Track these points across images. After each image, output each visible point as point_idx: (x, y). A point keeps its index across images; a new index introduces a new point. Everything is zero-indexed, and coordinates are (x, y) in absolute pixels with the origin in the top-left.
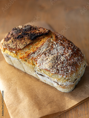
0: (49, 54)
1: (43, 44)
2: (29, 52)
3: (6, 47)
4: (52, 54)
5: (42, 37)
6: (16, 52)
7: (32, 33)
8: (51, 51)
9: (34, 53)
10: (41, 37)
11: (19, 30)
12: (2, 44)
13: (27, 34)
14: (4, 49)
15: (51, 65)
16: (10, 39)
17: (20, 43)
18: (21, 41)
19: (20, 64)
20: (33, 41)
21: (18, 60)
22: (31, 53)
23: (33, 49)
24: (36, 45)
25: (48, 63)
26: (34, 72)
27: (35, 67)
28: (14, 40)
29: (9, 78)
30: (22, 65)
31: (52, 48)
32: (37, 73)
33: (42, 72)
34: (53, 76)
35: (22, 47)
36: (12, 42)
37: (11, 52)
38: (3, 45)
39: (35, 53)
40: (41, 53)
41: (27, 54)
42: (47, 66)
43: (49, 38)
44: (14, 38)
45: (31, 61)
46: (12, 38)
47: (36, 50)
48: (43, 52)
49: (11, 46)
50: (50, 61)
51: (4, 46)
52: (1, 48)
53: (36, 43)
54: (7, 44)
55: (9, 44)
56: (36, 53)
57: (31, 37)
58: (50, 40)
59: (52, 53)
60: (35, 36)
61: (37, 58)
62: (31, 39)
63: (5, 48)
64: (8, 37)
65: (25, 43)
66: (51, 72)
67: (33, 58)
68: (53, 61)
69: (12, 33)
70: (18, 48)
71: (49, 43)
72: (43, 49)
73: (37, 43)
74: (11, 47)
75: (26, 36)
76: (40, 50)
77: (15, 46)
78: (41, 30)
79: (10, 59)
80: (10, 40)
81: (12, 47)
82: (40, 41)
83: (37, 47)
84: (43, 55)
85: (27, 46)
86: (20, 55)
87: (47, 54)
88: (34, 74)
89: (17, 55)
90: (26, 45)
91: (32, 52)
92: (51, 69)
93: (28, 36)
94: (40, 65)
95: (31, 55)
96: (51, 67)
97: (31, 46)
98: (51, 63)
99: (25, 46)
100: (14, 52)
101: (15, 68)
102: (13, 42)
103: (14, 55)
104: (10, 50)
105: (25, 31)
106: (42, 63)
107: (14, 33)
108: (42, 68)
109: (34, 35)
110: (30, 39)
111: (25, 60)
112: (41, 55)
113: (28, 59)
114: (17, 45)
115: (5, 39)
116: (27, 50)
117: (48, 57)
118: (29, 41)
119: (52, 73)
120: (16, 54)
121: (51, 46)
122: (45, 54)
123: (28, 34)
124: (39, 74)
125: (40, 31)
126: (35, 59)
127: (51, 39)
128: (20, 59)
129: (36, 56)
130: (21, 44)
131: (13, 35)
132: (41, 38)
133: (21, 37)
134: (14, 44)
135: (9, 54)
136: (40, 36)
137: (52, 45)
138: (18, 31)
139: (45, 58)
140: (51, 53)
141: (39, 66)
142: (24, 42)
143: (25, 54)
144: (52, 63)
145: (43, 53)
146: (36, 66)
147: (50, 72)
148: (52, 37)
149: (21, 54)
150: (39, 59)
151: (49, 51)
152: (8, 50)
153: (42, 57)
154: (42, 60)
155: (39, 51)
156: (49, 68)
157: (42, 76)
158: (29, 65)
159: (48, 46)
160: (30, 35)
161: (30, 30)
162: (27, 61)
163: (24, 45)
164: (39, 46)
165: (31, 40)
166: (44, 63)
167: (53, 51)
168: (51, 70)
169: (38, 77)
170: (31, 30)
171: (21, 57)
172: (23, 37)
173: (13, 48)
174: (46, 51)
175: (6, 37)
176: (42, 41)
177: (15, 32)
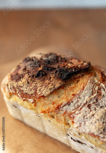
0: (96, 106)
1: (84, 87)
2: (60, 103)
3: (16, 91)
4: (101, 107)
5: (80, 74)
6: (35, 101)
7: (61, 67)
8: (99, 101)
9: (68, 104)
10: (78, 75)
11: (37, 61)
12: (8, 85)
13: (53, 69)
14: (10, 93)
15: (101, 126)
16: (23, 77)
17: (42, 86)
18: (44, 81)
19: (39, 120)
20: (66, 82)
21: (35, 114)
22: (64, 104)
23: (67, 97)
24: (72, 89)
25: (96, 122)
26: (65, 135)
27: (70, 129)
28: (31, 80)
29: (19, 146)
30: (42, 123)
31: (100, 95)
32: (71, 138)
33: (83, 137)
34: (103, 146)
35: (47, 93)
36: (26, 82)
37: (24, 100)
38: (9, 87)
39: (70, 104)
40: (81, 104)
41: (56, 106)
42: (94, 127)
43: (91, 76)
44: (30, 77)
45: (62, 118)
46: (26, 76)
47: (73, 98)
48: (85, 102)
49: (25, 90)
50: (99, 120)
51: (11, 88)
52: (5, 91)
53: (70, 85)
54: (17, 86)
55: (22, 86)
56: (72, 104)
57: (61, 74)
58: (94, 81)
59: (101, 105)
60: (68, 73)
61: (75, 112)
62: (62, 78)
63: (14, 92)
64: (17, 74)
65: (52, 85)
66: (102, 139)
67: (66, 112)
68: (104, 119)
69: (26, 67)
70: (39, 93)
71: (93, 87)
72: (84, 97)
73: (73, 85)
74: (25, 92)
75: (52, 73)
76: (79, 99)
77: (33, 92)
78: (75, 62)
79: (18, 112)
80: (24, 80)
81: (27, 92)
82: (77, 82)
83: (74, 93)
84: (85, 109)
85: (55, 91)
86: (41, 107)
87: (92, 106)
88: (63, 139)
89: (35, 105)
90: (53, 89)
91: (64, 101)
92: (101, 133)
93: (56, 73)
94: (80, 126)
95: (62, 107)
96: (102, 130)
97: (62, 91)
98: (101, 123)
99: (52, 91)
100: (31, 100)
101: (26, 125)
102: (28, 83)
103: (30, 106)
104: (23, 97)
105: (48, 64)
106: (83, 123)
107: (29, 67)
108: (84, 131)
109: (66, 72)
110: (60, 78)
111: (51, 116)
112: (81, 107)
113: (57, 114)
114: (36, 89)
115: (12, 76)
116: (55, 98)
117: (94, 112)
118: (59, 82)
119: (103, 141)
120: (33, 104)
121: (98, 92)
122: (89, 106)
123: (55, 69)
124: (74, 141)
125: (73, 64)
126: (70, 115)
127: (95, 78)
128: (41, 114)
129: (73, 110)
130: (44, 87)
131: (27, 69)
132: (79, 77)
133: (43, 75)
134: (31, 88)
135: (19, 103)
136: (76, 73)
137: (99, 89)
138: (35, 64)
139: (89, 113)
140: (99, 105)
141: (77, 127)
142: (49, 83)
143: (52, 105)
144: (103, 123)
145: (84, 104)
146: (72, 127)
147: (99, 138)
148: (95, 76)
149: (45, 104)
150: (77, 114)
151: (95, 100)
152: (20, 96)
153: (84, 112)
154: (84, 117)
155: (78, 101)
156: (97, 131)
157: (80, 144)
158: (59, 124)
159: (93, 92)
160: (59, 71)
161: (56, 62)
162: (55, 117)
163: (50, 89)
164: (77, 91)
165: (62, 80)
166: (87, 123)
167: (102, 101)
168: (102, 136)
169: (70, 144)
170: (58, 62)
171: (43, 110)
172: (46, 74)
173: (30, 94)
174: (90, 100)
175: (14, 74)
176: (80, 83)
177: (31, 64)
